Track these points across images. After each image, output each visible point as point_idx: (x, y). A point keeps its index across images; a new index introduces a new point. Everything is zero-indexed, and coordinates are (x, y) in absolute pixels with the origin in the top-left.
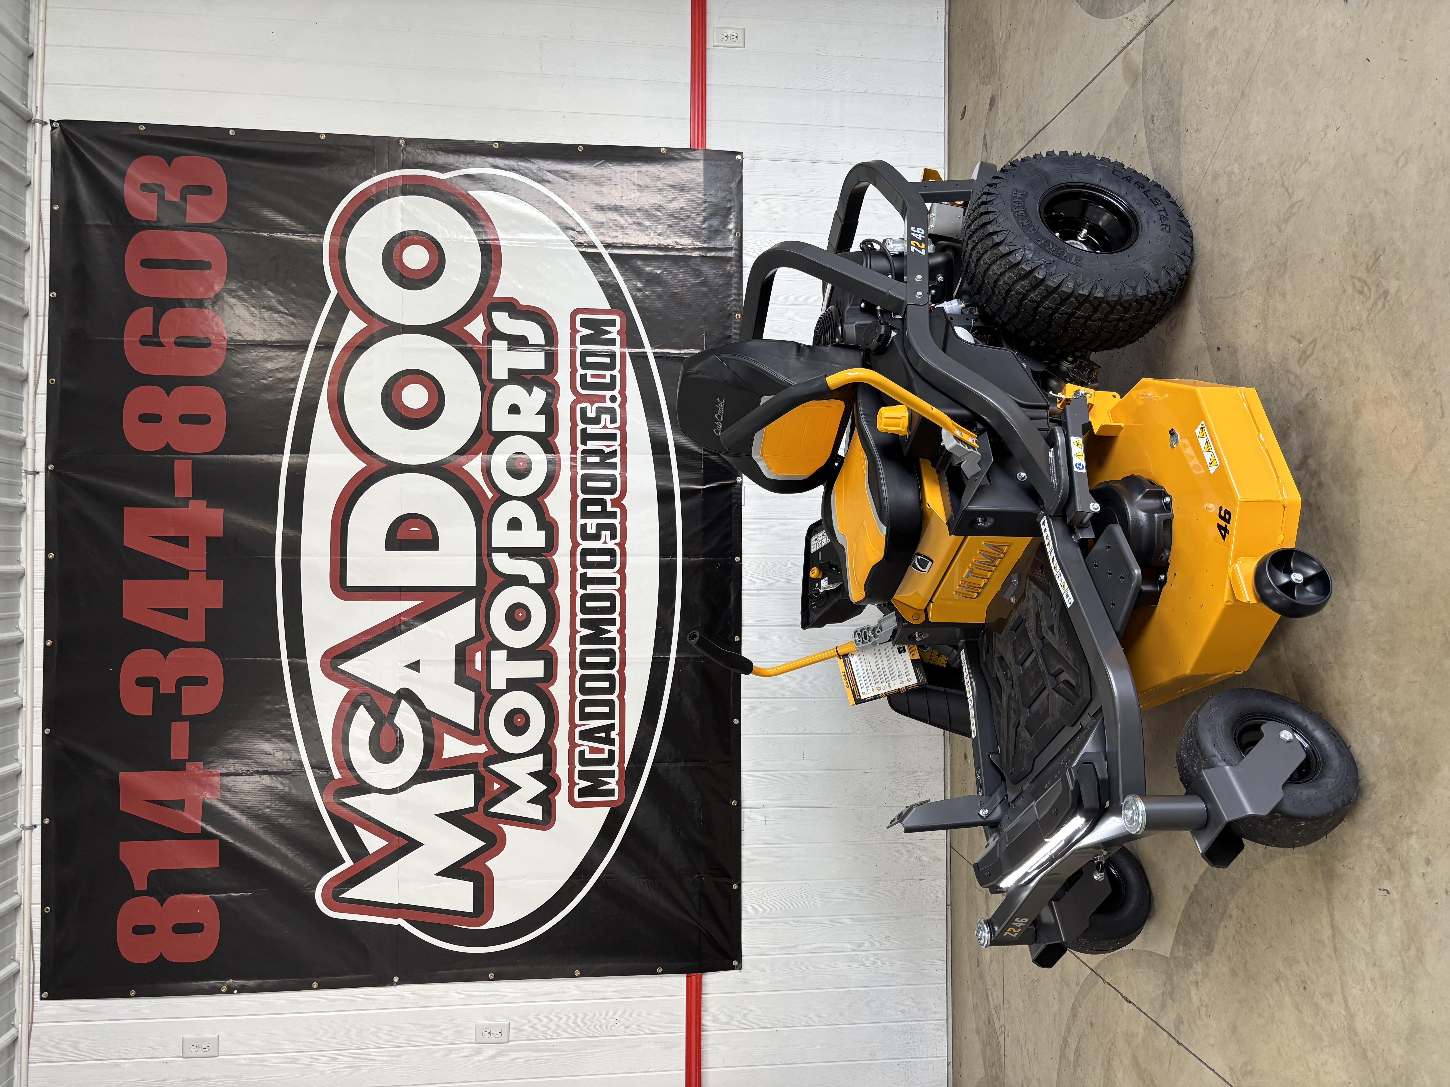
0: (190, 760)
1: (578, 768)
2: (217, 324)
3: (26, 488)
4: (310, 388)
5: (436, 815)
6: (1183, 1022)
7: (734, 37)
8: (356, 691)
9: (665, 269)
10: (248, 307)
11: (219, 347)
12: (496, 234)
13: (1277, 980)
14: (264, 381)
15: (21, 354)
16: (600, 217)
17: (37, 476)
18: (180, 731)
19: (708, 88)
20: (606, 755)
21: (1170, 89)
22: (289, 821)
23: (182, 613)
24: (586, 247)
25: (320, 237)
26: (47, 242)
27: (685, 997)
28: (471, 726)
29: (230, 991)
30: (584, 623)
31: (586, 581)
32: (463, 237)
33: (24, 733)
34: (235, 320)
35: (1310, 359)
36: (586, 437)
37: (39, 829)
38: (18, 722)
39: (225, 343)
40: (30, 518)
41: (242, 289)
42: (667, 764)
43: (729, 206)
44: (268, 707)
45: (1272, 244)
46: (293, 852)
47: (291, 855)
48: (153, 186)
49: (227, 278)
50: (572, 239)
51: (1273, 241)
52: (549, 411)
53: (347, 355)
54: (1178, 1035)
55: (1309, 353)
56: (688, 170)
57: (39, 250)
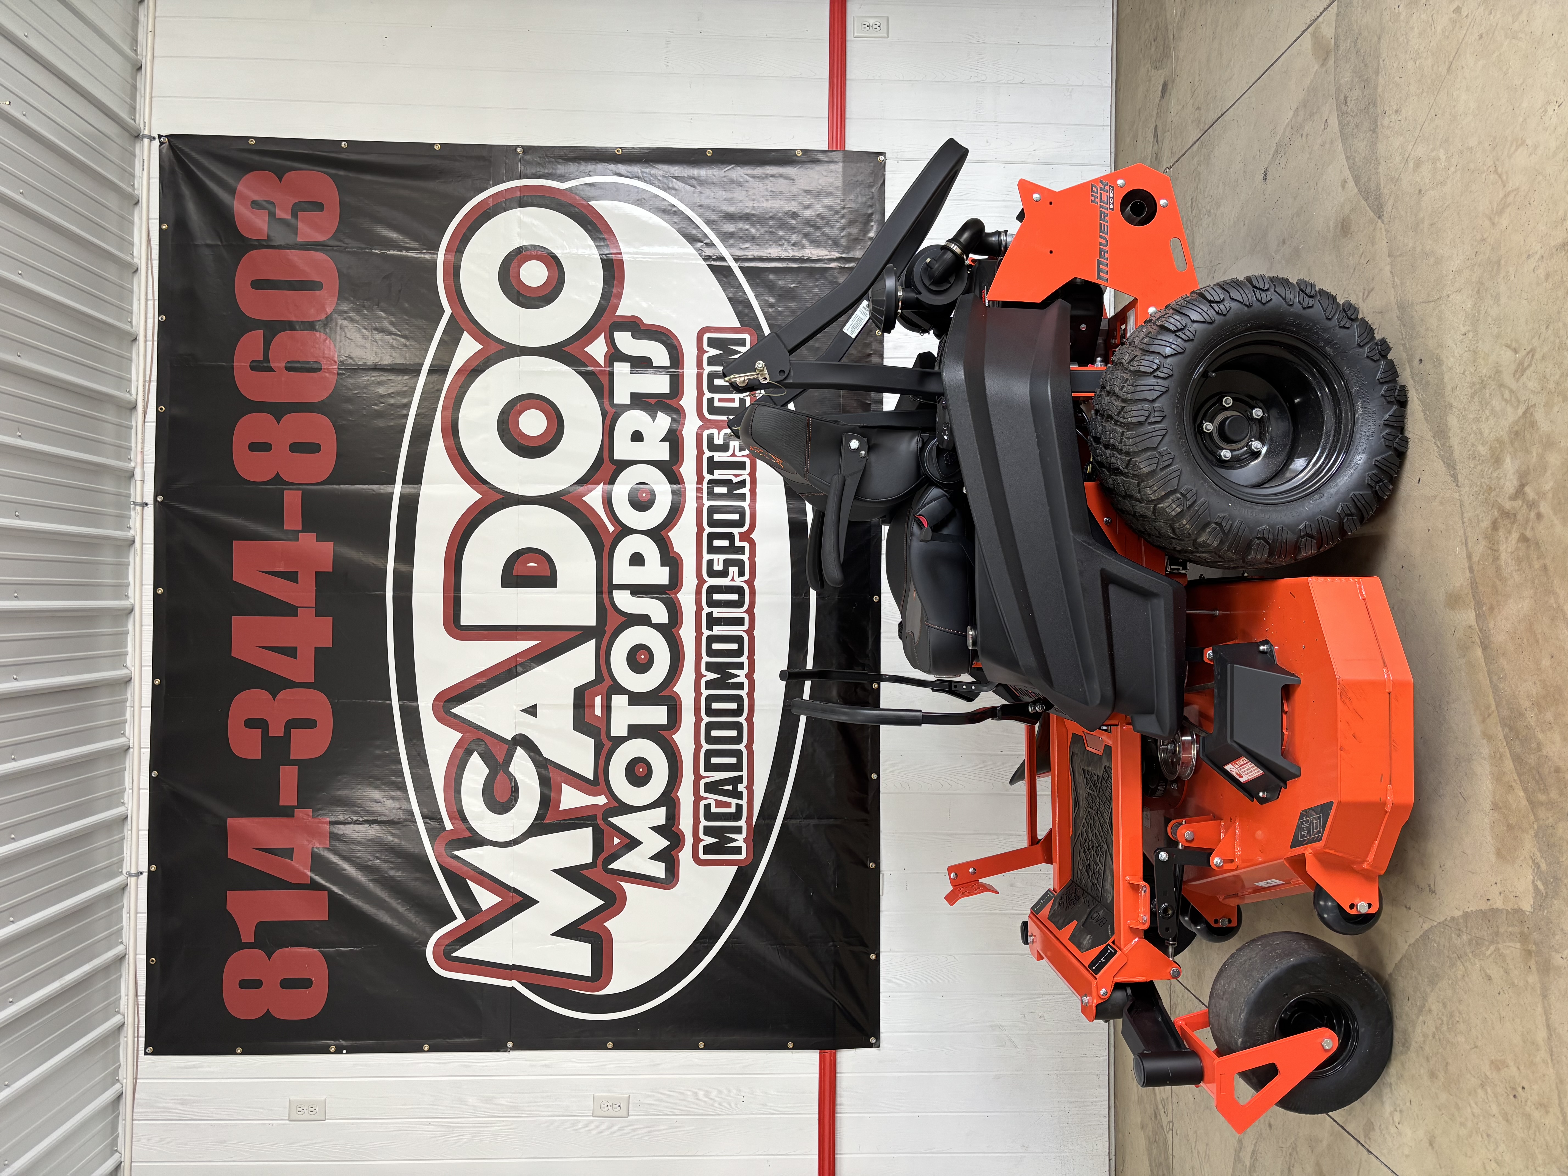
0: (297, 807)
1: (704, 823)
2: (327, 347)
3: (135, 522)
4: (423, 414)
5: (553, 871)
6: (1373, 1129)
7: (877, 27)
8: (470, 737)
9: (800, 283)
10: (359, 329)
11: (329, 371)
12: (618, 247)
13: (1482, 1086)
14: (376, 407)
15: (130, 381)
16: (730, 227)
17: (146, 508)
18: (289, 777)
19: (848, 83)
20: (733, 810)
21: (1365, 65)
22: (399, 874)
23: (291, 652)
24: (714, 260)
25: (434, 254)
26: (156, 263)
27: (817, 1075)
28: (591, 777)
29: (338, 1051)
30: (710, 667)
31: (712, 621)
32: (584, 251)
33: (131, 776)
34: (346, 343)
35: (1528, 371)
36: (714, 465)
37: (145, 875)
38: (125, 764)
39: (336, 367)
40: (138, 552)
41: (353, 309)
42: (799, 821)
43: (870, 211)
44: (378, 752)
45: (1483, 240)
46: (403, 906)
47: (401, 909)
48: (264, 203)
49: (338, 299)
50: (700, 252)
51: (1485, 236)
52: (674, 439)
53: (462, 378)
54: (1368, 1142)
55: (1526, 364)
56: (825, 174)
57: (147, 273)
